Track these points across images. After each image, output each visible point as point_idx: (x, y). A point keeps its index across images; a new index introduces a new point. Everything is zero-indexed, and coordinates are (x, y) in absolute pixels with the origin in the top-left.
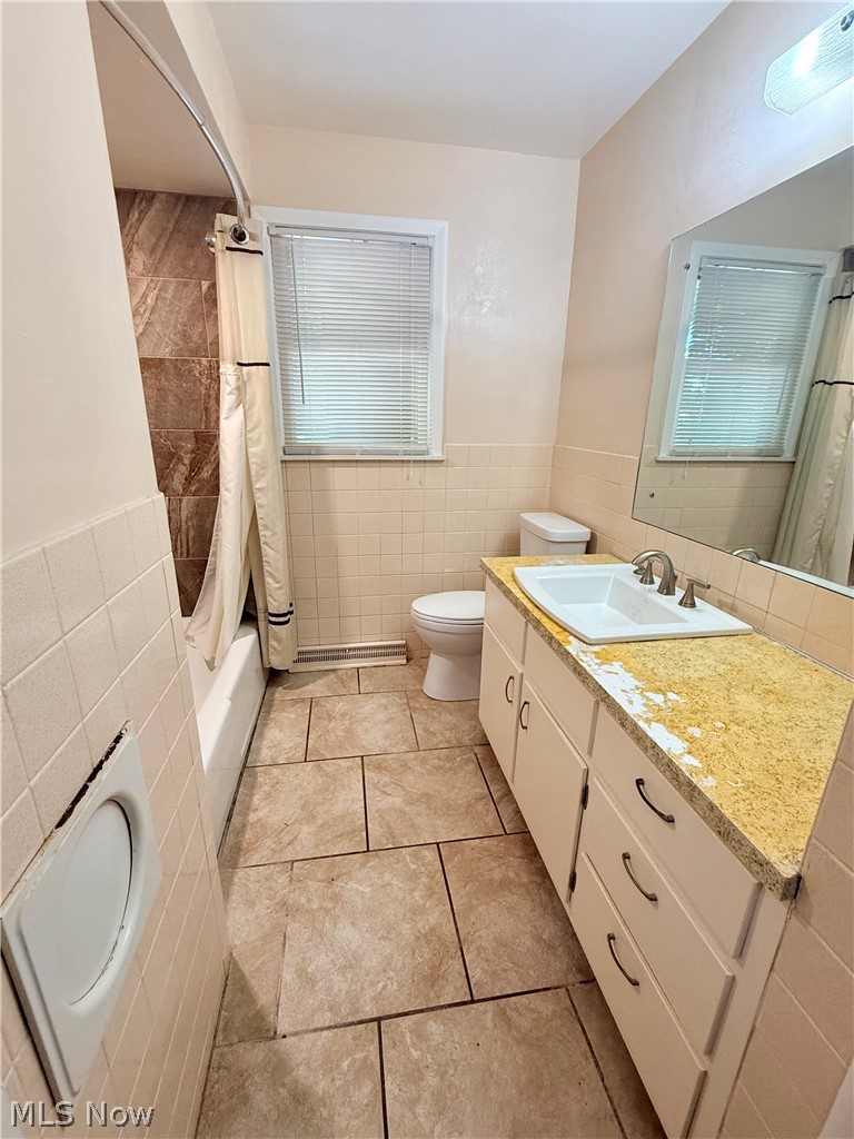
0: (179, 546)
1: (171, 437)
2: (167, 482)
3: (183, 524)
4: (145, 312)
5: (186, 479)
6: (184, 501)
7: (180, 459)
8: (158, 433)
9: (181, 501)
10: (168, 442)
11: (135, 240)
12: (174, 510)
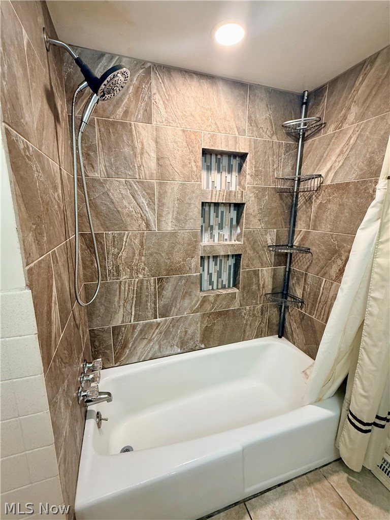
0: (322, 314)
1: (338, 239)
2: (327, 269)
3: (329, 300)
4: (346, 151)
5: (339, 271)
6: (334, 285)
7: (340, 255)
8: (332, 235)
9: (332, 284)
10: (336, 242)
11: (354, 100)
12: (326, 288)
